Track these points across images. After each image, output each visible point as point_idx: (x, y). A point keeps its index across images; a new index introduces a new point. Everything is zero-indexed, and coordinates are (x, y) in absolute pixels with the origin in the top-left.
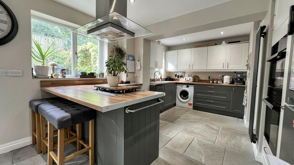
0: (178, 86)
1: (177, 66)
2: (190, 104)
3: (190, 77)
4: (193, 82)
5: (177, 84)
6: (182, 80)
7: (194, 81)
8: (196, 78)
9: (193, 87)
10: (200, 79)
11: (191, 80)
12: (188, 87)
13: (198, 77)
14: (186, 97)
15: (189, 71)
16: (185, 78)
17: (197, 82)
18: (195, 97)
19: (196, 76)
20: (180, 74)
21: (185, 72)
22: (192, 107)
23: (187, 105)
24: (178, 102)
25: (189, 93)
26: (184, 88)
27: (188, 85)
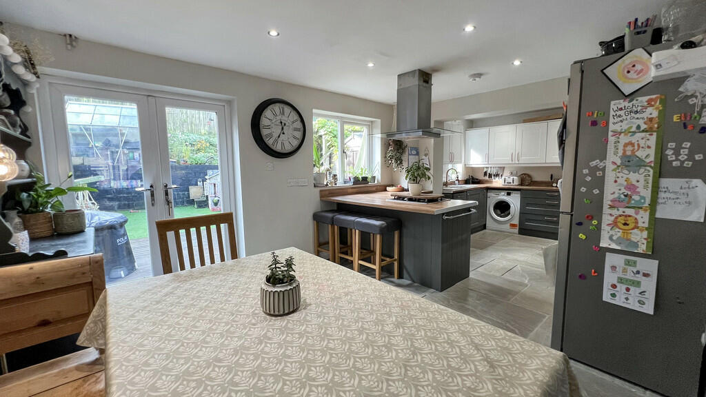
0: (491, 194)
1: (488, 157)
2: (513, 226)
3: (515, 177)
4: (519, 185)
5: (488, 189)
6: (498, 182)
7: (521, 184)
8: (525, 178)
9: (519, 195)
10: (533, 180)
11: (516, 183)
12: (509, 194)
13: (529, 176)
14: (506, 213)
15: (512, 165)
16: (503, 177)
17: (527, 185)
18: (523, 213)
19: (525, 174)
20: (494, 171)
21: (504, 168)
22: (516, 230)
23: (507, 227)
24: (489, 223)
25: (512, 205)
26: (503, 197)
27: (509, 191)
